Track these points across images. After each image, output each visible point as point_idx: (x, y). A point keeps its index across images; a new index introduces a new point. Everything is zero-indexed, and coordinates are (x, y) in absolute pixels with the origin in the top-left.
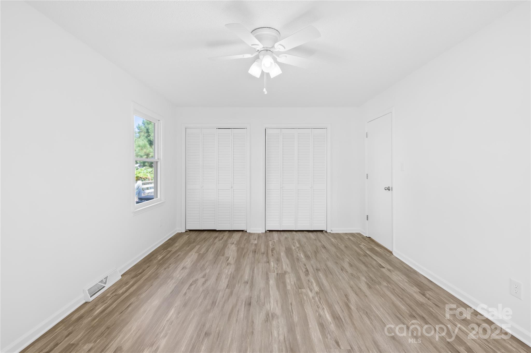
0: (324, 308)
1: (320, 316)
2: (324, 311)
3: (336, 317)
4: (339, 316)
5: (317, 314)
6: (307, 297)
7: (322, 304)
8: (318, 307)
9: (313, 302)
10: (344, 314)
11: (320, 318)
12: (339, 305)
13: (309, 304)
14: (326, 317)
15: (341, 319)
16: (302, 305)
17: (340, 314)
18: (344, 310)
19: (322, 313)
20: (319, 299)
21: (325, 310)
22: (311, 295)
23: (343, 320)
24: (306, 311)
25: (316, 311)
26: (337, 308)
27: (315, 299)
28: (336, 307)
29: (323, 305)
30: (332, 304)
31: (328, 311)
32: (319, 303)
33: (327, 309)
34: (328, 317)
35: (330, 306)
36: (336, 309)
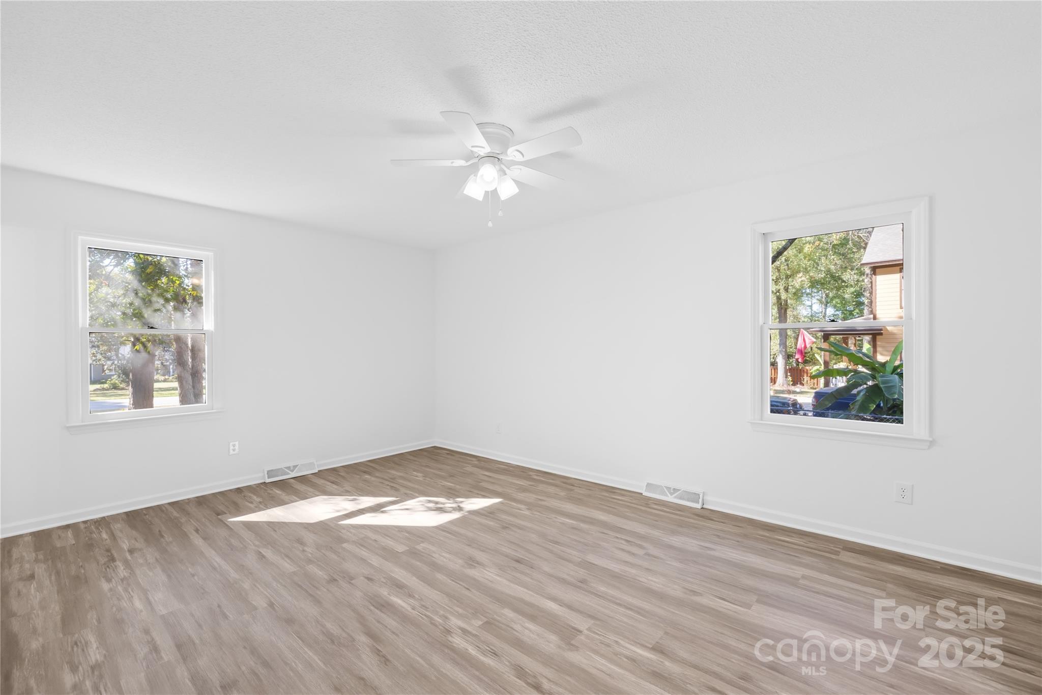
0: (413, 611)
1: (411, 596)
2: (411, 605)
3: (384, 606)
4: (381, 611)
5: (417, 596)
6: (457, 612)
7: (421, 615)
8: (423, 606)
9: (438, 610)
10: (374, 619)
11: (409, 593)
12: (390, 629)
13: (442, 603)
14: (401, 599)
15: (376, 608)
16: (448, 595)
17: (382, 615)
18: (377, 624)
19: (412, 601)
20: (433, 622)
21: (409, 609)
22: (455, 622)
23: (372, 608)
24: (435, 591)
25: (421, 599)
26: (391, 622)
27: (440, 616)
28: (394, 623)
29: (419, 614)
30: (404, 624)
31: (403, 610)
32: (428, 613)
33: (408, 611)
34: (398, 601)
35: (404, 618)
36: (393, 619)
